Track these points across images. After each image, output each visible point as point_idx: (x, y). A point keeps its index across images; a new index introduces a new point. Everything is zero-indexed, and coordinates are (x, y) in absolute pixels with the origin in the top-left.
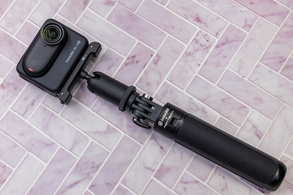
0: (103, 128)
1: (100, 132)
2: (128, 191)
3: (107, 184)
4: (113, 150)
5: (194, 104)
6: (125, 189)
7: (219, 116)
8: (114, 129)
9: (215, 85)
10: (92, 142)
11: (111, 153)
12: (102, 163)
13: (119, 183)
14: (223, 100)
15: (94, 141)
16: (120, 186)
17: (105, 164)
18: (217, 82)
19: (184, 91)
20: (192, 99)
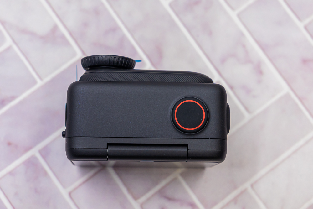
0: (42, 28)
1: (33, 34)
2: (46, 174)
3: (9, 144)
4: (47, 79)
5: (244, 46)
6: (43, 168)
7: (286, 89)
8: (63, 37)
9: (301, 25)
10: (9, 49)
11: (40, 83)
12: (13, 98)
13: (35, 152)
14: (305, 61)
15: (15, 47)
16: (33, 157)
17: (21, 103)
18: (307, 21)
19: (233, 15)
20: (242, 34)
